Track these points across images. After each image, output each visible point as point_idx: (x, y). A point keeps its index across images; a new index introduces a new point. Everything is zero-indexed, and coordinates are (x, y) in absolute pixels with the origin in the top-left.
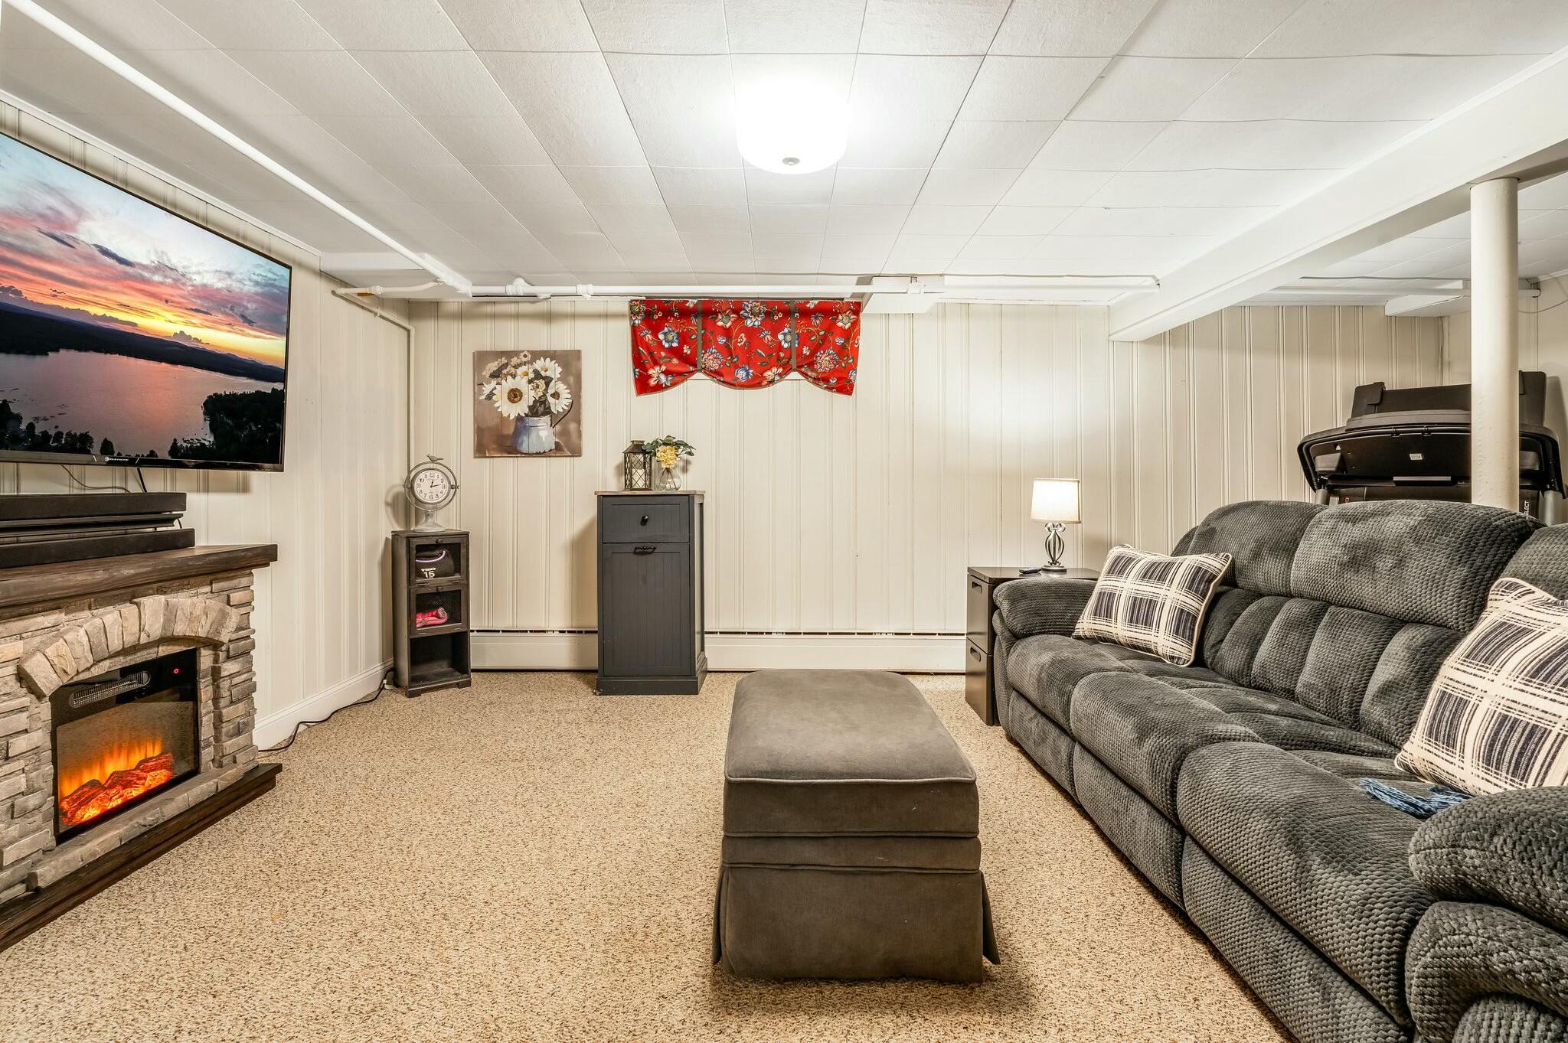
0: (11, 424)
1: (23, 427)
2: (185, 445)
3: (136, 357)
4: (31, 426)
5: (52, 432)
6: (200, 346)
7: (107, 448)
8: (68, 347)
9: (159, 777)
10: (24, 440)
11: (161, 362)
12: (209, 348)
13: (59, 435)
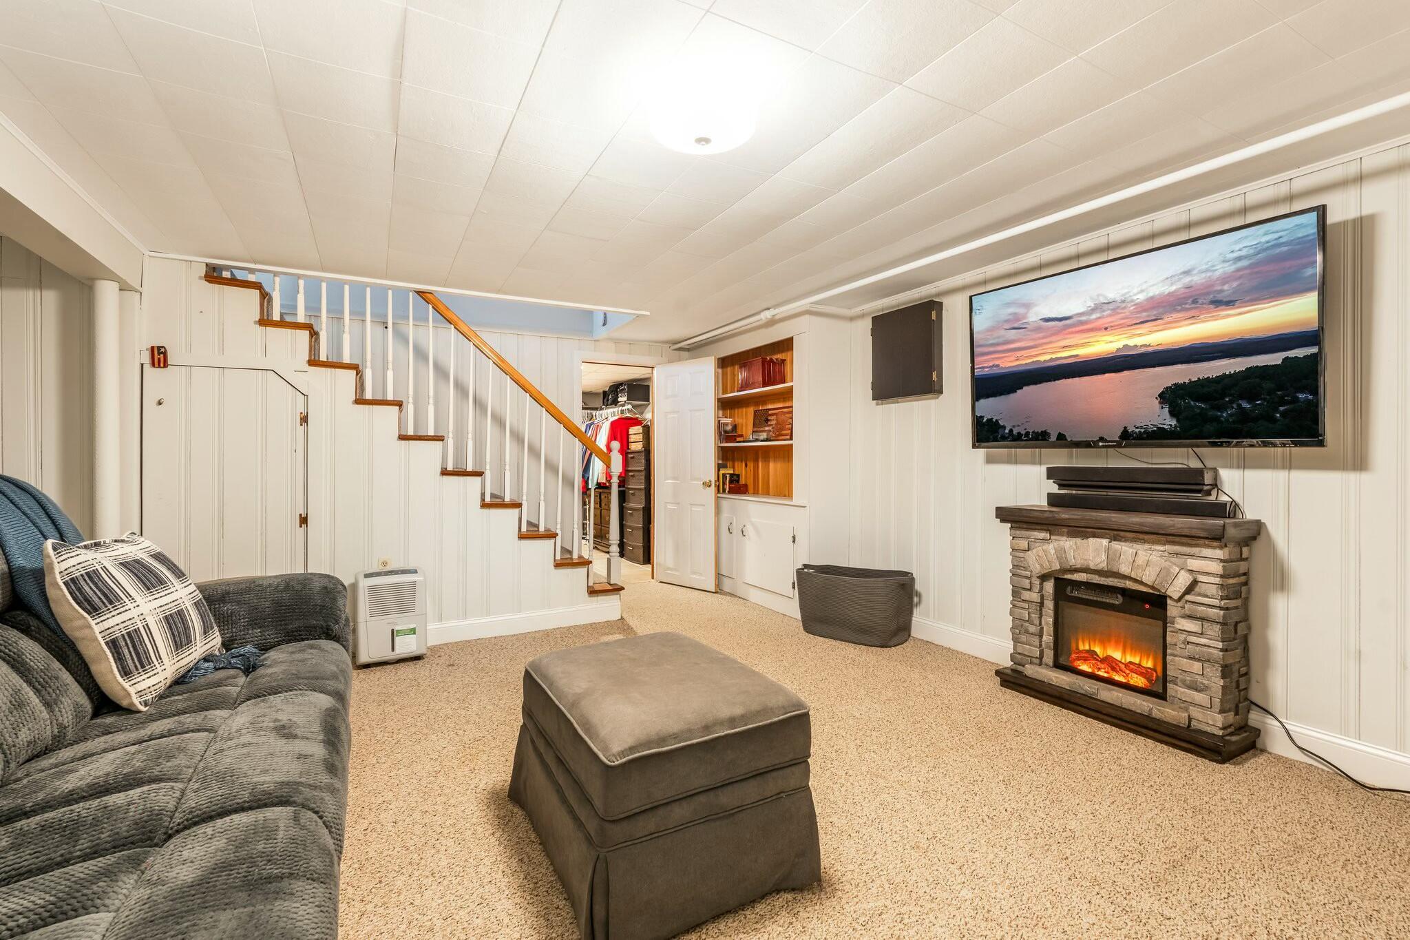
0: (1001, 431)
1: (1007, 431)
2: (1137, 430)
3: (1080, 376)
4: (1011, 431)
5: (1023, 432)
6: (1150, 349)
7: (1061, 437)
8: (1028, 384)
9: (1139, 681)
10: (1008, 438)
11: (1105, 373)
12: (1160, 348)
13: (1027, 434)
